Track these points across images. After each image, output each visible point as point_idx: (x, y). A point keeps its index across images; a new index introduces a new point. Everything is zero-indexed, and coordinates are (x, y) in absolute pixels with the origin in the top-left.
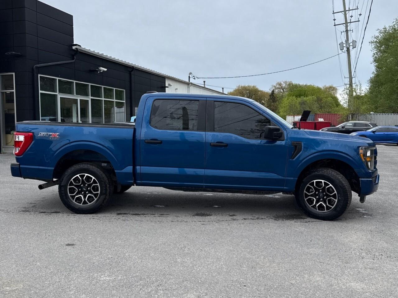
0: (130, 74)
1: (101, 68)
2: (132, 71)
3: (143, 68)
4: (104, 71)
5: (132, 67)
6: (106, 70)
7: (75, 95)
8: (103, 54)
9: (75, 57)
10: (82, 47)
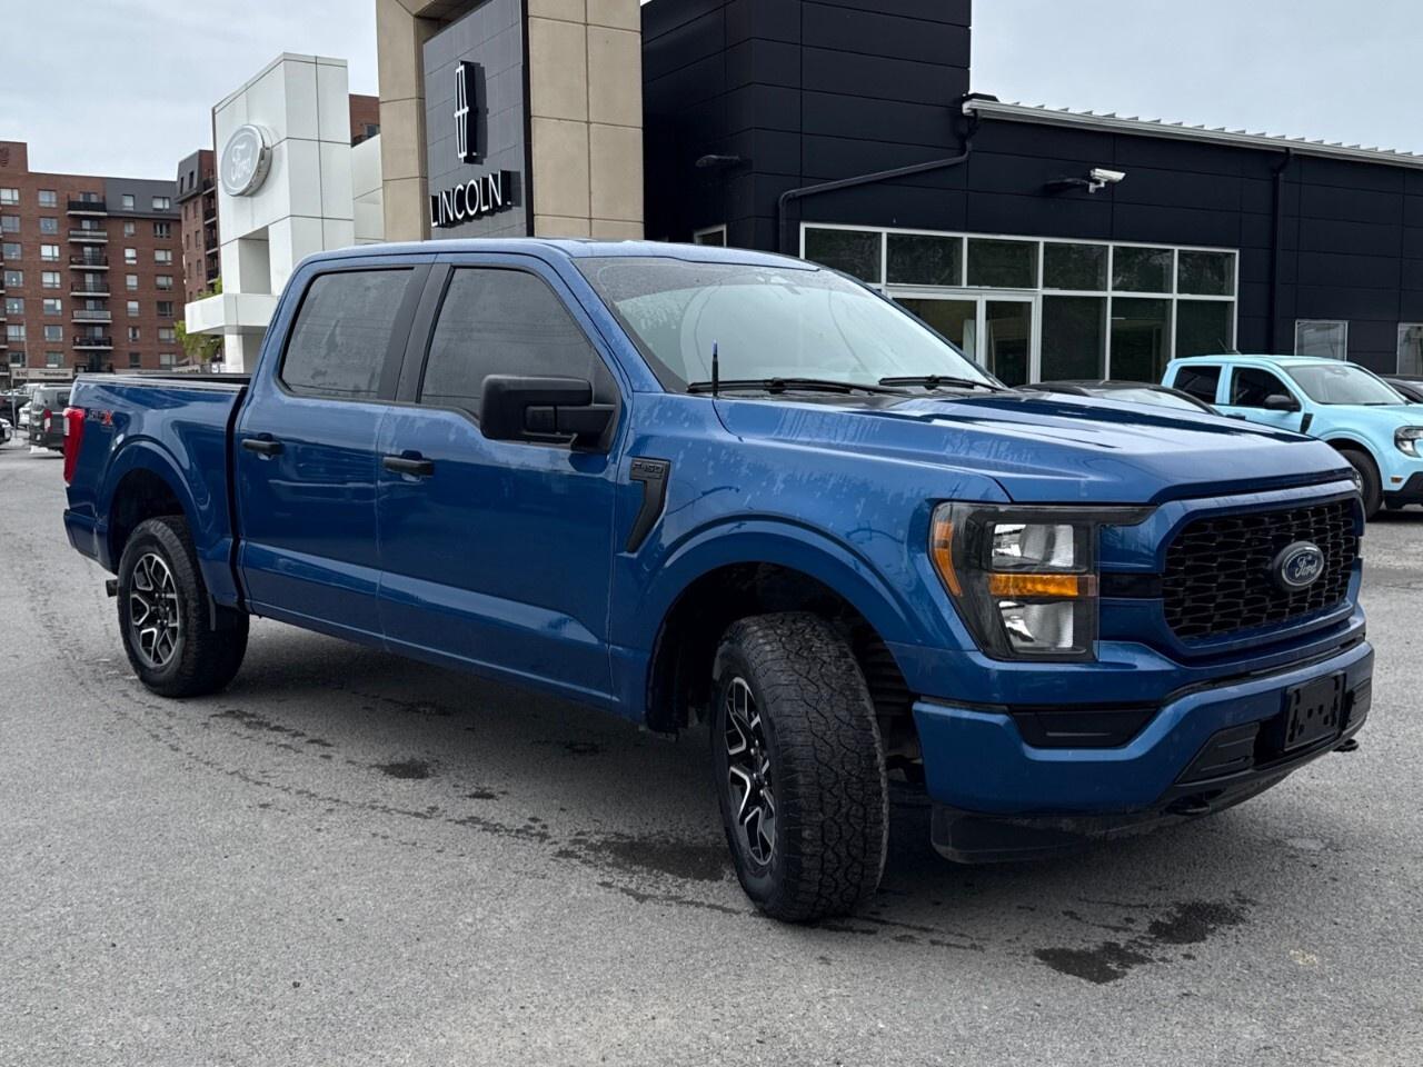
0: (1275, 181)
1: (1099, 173)
2: (1282, 167)
3: (1351, 148)
4: (1110, 183)
5: (1283, 151)
6: (1118, 176)
7: (964, 284)
8: (1113, 116)
9: (969, 145)
10: (1002, 100)
